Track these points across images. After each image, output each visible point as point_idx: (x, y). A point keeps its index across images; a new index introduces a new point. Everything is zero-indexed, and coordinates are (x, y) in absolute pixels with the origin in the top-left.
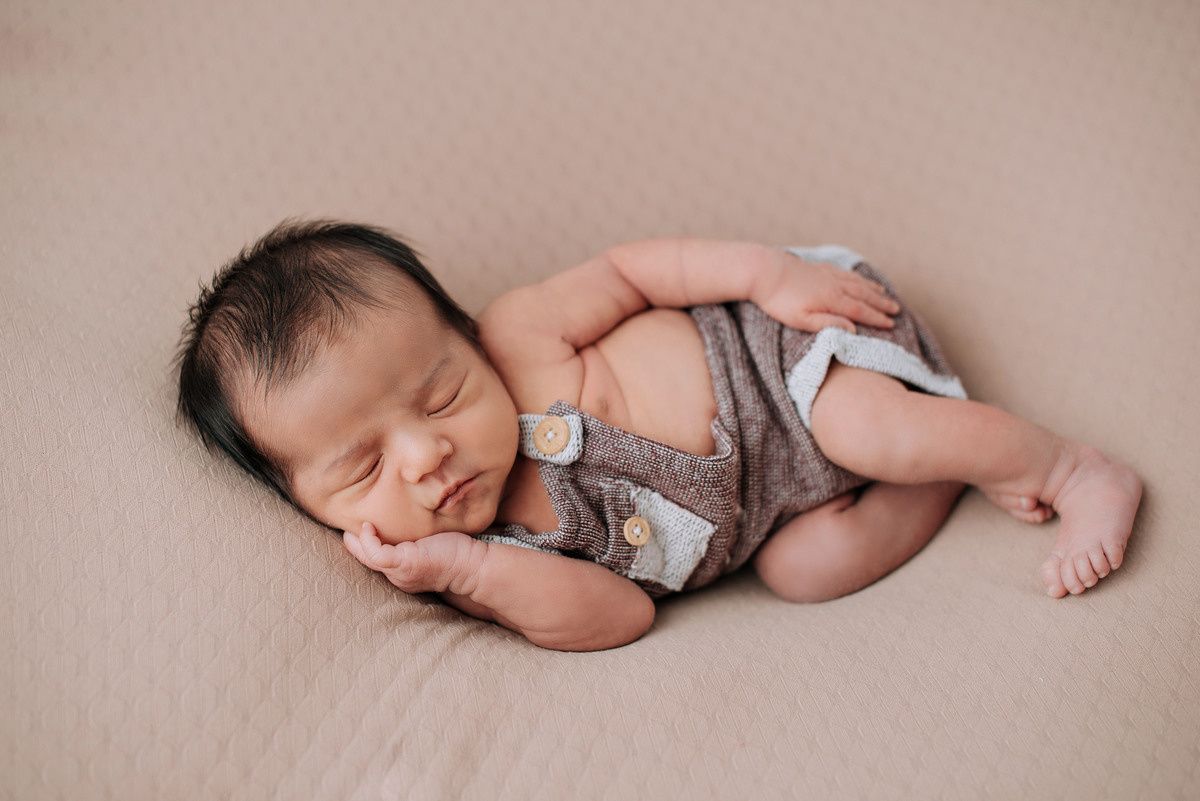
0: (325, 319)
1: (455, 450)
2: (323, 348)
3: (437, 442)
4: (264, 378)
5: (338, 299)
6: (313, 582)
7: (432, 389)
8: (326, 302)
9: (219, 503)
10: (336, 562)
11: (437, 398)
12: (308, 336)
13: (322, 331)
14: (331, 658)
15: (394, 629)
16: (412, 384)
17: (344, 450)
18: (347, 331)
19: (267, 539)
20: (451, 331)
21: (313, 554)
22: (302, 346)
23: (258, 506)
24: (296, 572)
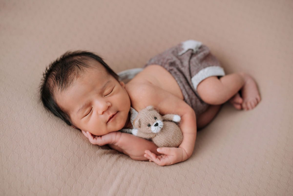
0: (76, 72)
1: (112, 105)
2: (75, 79)
3: (107, 103)
4: (60, 88)
5: (80, 67)
6: (80, 145)
7: (105, 89)
8: (76, 68)
9: (54, 125)
10: (85, 139)
11: (106, 91)
12: (71, 76)
13: (75, 75)
14: (86, 165)
15: (101, 157)
16: (99, 88)
17: (82, 106)
18: (81, 74)
19: (67, 134)
20: (111, 76)
21: (79, 137)
22: (70, 79)
23: (64, 125)
24: (75, 142)
